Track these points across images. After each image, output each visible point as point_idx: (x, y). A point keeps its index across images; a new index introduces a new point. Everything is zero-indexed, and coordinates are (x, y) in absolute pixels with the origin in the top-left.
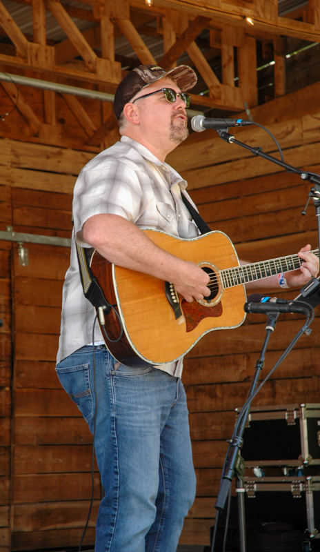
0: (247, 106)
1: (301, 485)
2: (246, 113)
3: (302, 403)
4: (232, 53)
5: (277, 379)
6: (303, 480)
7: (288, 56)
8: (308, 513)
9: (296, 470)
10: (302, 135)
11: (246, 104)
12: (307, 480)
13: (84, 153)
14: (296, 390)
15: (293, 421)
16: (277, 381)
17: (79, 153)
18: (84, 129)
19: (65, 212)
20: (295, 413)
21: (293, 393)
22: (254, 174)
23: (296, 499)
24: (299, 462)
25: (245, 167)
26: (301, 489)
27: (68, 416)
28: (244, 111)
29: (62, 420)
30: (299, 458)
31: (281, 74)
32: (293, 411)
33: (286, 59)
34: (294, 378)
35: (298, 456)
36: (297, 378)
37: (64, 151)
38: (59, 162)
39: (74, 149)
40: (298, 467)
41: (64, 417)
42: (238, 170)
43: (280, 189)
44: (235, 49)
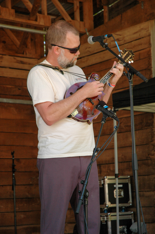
0: (87, 31)
1: (105, 217)
2: (87, 34)
3: (105, 176)
4: (78, 5)
5: (102, 164)
6: (106, 215)
7: (110, 6)
8: (108, 231)
9: (103, 210)
10: (110, 43)
11: (86, 30)
12: (108, 215)
13: (15, 57)
14: (110, 170)
15: (102, 185)
16: (101, 165)
17: (12, 57)
18: (16, 46)
19: (4, 86)
20: (102, 181)
21: (109, 171)
22: (90, 64)
23: (103, 224)
24: (104, 205)
25: (87, 61)
26: (105, 219)
27: (6, 184)
28: (86, 33)
29: (3, 187)
30: (104, 204)
31: (106, 15)
32: (101, 180)
33: (109, 7)
34: (108, 164)
35: (104, 203)
36: (110, 164)
37: (4, 56)
38: (1, 62)
39: (10, 55)
40: (104, 208)
41: (4, 185)
42: (84, 62)
43: (101, 71)
44: (80, 3)
